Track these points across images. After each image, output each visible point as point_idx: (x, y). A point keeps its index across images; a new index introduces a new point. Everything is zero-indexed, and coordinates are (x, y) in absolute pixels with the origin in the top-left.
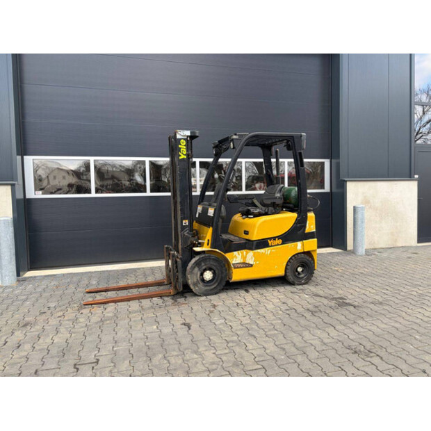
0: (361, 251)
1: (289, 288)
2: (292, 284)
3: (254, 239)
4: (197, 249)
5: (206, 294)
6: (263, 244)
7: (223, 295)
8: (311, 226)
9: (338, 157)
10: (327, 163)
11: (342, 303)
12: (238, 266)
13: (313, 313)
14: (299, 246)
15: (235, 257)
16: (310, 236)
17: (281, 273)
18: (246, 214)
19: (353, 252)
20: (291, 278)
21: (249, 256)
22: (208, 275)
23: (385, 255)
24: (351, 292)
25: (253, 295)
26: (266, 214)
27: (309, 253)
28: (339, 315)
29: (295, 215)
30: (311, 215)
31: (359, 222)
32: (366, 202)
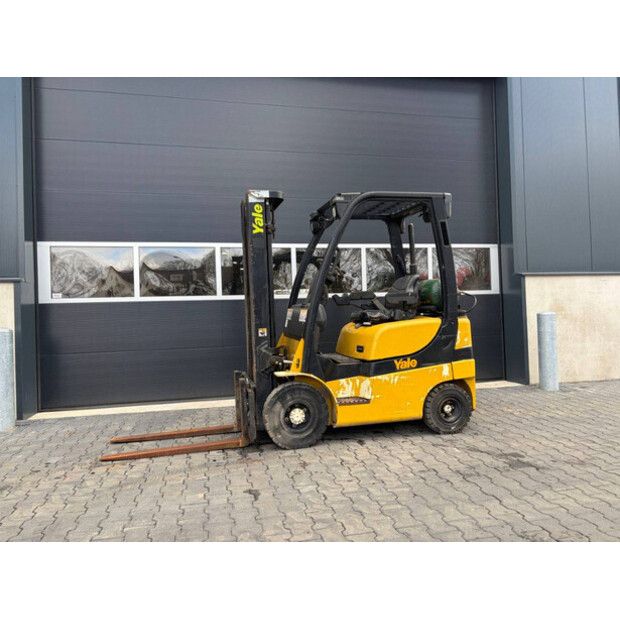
0: (553, 384)
1: (430, 438)
2: (435, 432)
3: (372, 357)
4: (279, 374)
5: (294, 446)
6: (386, 366)
7: (322, 449)
8: (464, 339)
11: (516, 462)
12: (344, 402)
13: (465, 477)
14: (445, 371)
15: (342, 388)
16: (463, 354)
17: (418, 414)
18: (361, 320)
19: (540, 387)
20: (433, 422)
21: (364, 386)
22: (298, 416)
23: (591, 391)
24: (533, 447)
25: (372, 447)
26: (392, 320)
27: (461, 383)
28: (510, 481)
29: (437, 321)
30: (464, 323)
31: (547, 339)
32: (558, 308)
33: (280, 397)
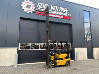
0: (78, 61)
1: (66, 67)
2: (67, 66)
3: (61, 58)
4: (51, 60)
5: (53, 68)
7: (56, 68)
8: (69, 56)
9: (73, 43)
10: (71, 44)
11: (75, 69)
12: (58, 63)
14: (68, 60)
15: (57, 61)
16: (69, 58)
17: (65, 64)
18: (59, 54)
19: (76, 61)
21: (60, 61)
22: (53, 64)
23: (82, 61)
24: (77, 67)
25: (60, 68)
26: (62, 54)
27: (69, 61)
28: (75, 71)
29: (67, 54)
30: (69, 54)
31: (77, 55)
32: (78, 51)
33: (52, 62)
